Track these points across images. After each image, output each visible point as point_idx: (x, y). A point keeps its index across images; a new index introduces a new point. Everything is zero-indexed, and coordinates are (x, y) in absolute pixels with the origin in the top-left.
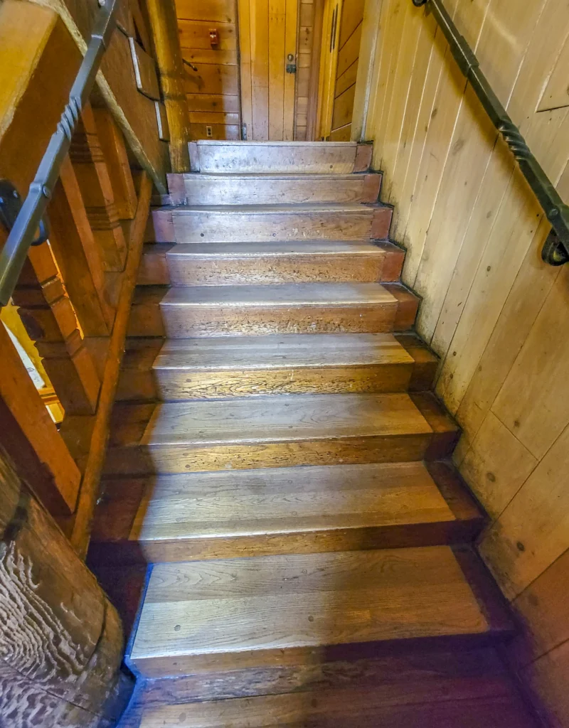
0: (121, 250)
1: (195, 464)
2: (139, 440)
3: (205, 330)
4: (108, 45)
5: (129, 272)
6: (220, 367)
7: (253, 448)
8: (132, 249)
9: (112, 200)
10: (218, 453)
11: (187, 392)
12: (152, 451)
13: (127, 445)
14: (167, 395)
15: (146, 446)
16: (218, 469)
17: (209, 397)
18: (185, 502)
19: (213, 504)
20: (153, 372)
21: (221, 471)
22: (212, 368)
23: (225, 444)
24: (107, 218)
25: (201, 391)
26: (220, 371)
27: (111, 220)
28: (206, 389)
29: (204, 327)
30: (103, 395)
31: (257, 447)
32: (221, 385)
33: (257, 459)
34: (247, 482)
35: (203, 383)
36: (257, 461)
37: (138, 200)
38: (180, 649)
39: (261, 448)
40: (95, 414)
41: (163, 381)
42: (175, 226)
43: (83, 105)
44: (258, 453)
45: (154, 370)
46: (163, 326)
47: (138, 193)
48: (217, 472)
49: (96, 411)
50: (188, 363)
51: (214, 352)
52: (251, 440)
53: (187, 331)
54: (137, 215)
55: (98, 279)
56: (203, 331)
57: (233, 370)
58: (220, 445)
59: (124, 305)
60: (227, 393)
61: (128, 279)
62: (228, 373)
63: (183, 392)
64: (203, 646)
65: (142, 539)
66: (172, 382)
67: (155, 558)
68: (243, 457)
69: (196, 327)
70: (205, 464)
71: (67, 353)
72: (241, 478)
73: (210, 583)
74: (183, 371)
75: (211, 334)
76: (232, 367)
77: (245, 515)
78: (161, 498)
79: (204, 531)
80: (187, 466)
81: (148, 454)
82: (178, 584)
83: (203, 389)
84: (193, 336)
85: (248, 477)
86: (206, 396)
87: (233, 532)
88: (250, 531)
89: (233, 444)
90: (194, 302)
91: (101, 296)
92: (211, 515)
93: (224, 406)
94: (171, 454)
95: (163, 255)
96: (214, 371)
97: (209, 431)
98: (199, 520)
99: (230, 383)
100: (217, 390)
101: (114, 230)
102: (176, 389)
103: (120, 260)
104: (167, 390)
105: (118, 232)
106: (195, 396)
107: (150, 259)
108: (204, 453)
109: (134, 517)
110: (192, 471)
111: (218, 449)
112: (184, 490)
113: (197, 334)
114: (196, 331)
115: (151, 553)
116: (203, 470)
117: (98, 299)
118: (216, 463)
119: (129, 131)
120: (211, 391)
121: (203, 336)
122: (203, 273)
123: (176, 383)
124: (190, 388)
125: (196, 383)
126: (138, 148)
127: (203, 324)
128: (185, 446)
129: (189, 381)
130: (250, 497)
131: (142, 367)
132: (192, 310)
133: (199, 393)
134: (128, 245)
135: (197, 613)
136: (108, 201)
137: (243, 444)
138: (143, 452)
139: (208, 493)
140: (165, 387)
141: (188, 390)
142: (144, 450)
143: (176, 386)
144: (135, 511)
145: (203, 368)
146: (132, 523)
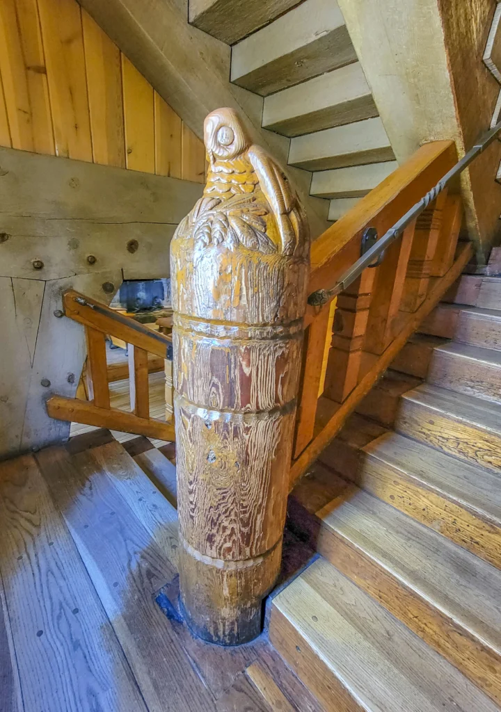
0: (420, 296)
1: (401, 500)
2: (363, 445)
3: (472, 387)
4: (483, 150)
5: (418, 315)
6: (474, 424)
7: (477, 522)
8: (429, 299)
9: (431, 258)
10: (431, 502)
11: (424, 433)
12: (369, 461)
13: (350, 444)
14: (404, 427)
15: (364, 454)
16: (423, 522)
17: (446, 450)
18: (375, 524)
19: (402, 545)
20: (400, 400)
21: (424, 526)
22: (464, 420)
23: (444, 497)
24: (421, 270)
25: (441, 439)
26: (472, 426)
27: (423, 272)
28: (447, 439)
29: (472, 384)
30: (354, 394)
31: (484, 524)
32: (467, 443)
33: (478, 540)
34: (452, 557)
35: (446, 431)
36: (477, 543)
37: (454, 263)
38: (309, 636)
39: (488, 528)
40: (341, 404)
41: (406, 413)
42: (481, 291)
43: (445, 187)
44: (483, 533)
45: (402, 398)
46: (427, 370)
47: (456, 258)
48: (420, 524)
49: (344, 402)
50: (438, 406)
51: (474, 409)
52: (479, 510)
53: (451, 382)
54: (447, 275)
55: (393, 310)
56: (469, 388)
57: (489, 433)
58: (438, 494)
59: (402, 339)
60: (470, 455)
61: (416, 320)
62: (482, 434)
63: (420, 432)
64: (329, 658)
65: (326, 521)
66: (414, 417)
67: (325, 551)
68: (459, 525)
69: (462, 381)
70: (411, 506)
71: (349, 347)
72: (445, 547)
73: (361, 616)
74: (431, 411)
75: (477, 394)
76: (489, 429)
77: (433, 581)
78: (356, 506)
79: (382, 559)
80: (392, 497)
81: (363, 462)
82: (332, 588)
83: (443, 438)
84: (456, 389)
85: (455, 553)
86: (443, 447)
87: (412, 583)
88: (432, 598)
89: (454, 502)
90: (472, 356)
91: (389, 321)
92: (395, 552)
93: (460, 466)
94: (383, 474)
95: (457, 311)
96: (465, 424)
97: (431, 475)
98: (380, 546)
99: (480, 445)
100: (460, 446)
101: (422, 280)
102: (415, 425)
103: (415, 303)
104: (405, 423)
105: (424, 282)
106: (431, 441)
107: (443, 312)
108: (416, 493)
109: (327, 503)
110: (395, 505)
111: (433, 497)
112: (378, 514)
113: (461, 389)
114: (461, 385)
115: (325, 542)
116: (406, 513)
117: (386, 323)
118: (424, 513)
119: (471, 211)
120: (451, 444)
121: (466, 393)
122: (494, 337)
123: (417, 419)
124: (429, 430)
125: (439, 429)
126: (472, 224)
127: (472, 381)
128: (401, 474)
129: (432, 423)
130: (448, 571)
131: (393, 393)
132: (466, 363)
133: (437, 441)
134: (427, 294)
135: (337, 626)
136: (428, 257)
137: (466, 509)
138: (359, 458)
139: (401, 533)
140: (404, 418)
141: (427, 432)
142: (361, 457)
143: (416, 422)
144: (329, 500)
145: (453, 416)
146: (324, 505)
